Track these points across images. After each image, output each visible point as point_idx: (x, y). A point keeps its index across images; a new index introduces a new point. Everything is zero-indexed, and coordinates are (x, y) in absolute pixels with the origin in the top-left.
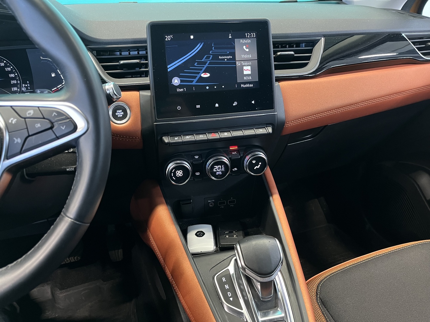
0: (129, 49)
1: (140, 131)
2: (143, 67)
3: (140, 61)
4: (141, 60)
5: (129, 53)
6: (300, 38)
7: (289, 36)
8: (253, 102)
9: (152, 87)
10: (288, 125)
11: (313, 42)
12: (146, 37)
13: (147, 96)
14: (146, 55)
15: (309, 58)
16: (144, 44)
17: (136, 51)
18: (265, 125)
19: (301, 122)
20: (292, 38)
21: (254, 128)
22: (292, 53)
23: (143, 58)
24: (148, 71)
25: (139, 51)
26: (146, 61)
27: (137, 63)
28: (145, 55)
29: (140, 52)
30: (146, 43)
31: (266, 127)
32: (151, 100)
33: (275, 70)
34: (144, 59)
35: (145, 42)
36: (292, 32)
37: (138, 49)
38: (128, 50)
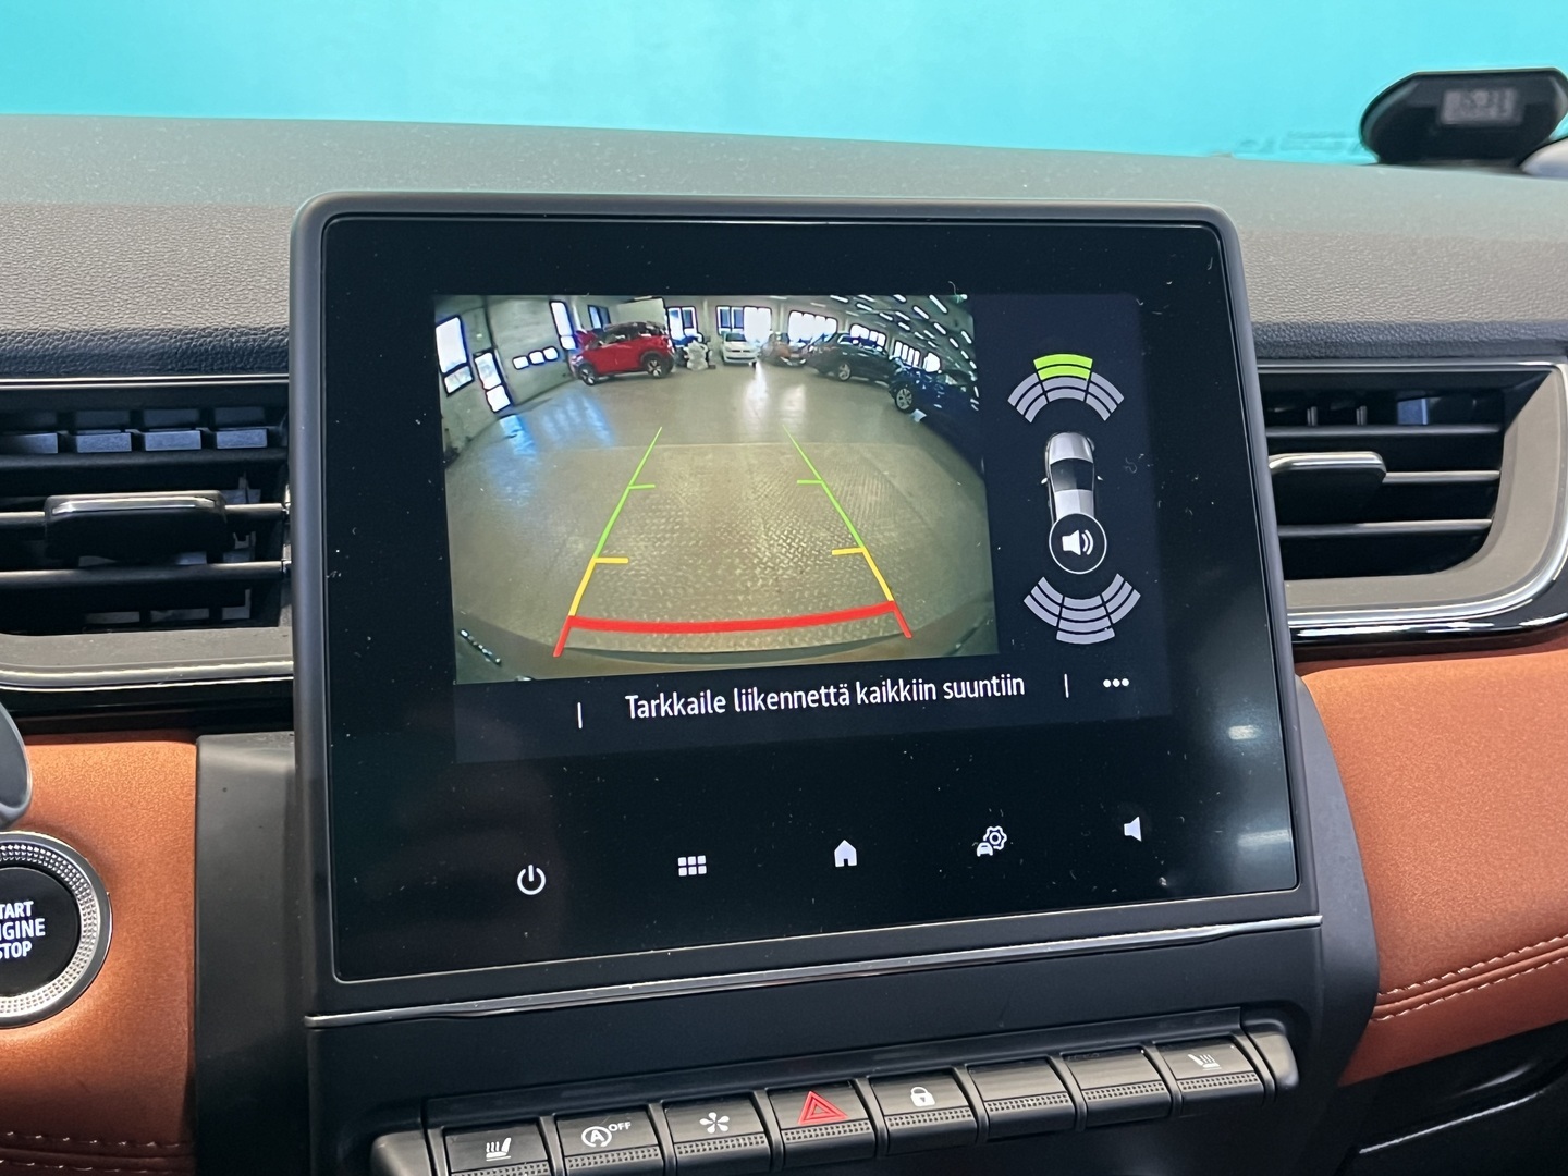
0: (135, 412)
1: (181, 1086)
2: (239, 545)
3: (222, 501)
4: (227, 495)
5: (138, 444)
6: (1411, 358)
7: (1335, 344)
8: (1133, 829)
9: (309, 702)
10: (1394, 1012)
11: (1496, 391)
12: (283, 320)
13: (260, 778)
14: (276, 455)
15: (1482, 499)
16: (260, 370)
17: (192, 427)
18: (1226, 1018)
19: (1491, 980)
20: (1351, 358)
21: (1148, 1043)
22: (1370, 459)
23: (243, 482)
24: (284, 578)
25: (216, 428)
26: (262, 501)
27: (196, 516)
28: (264, 456)
29: (225, 439)
30: (286, 369)
31: (1246, 1031)
32: (291, 815)
33: (1288, 584)
34: (252, 486)
35: (273, 354)
36: (1352, 317)
37: (206, 409)
38: (125, 417)
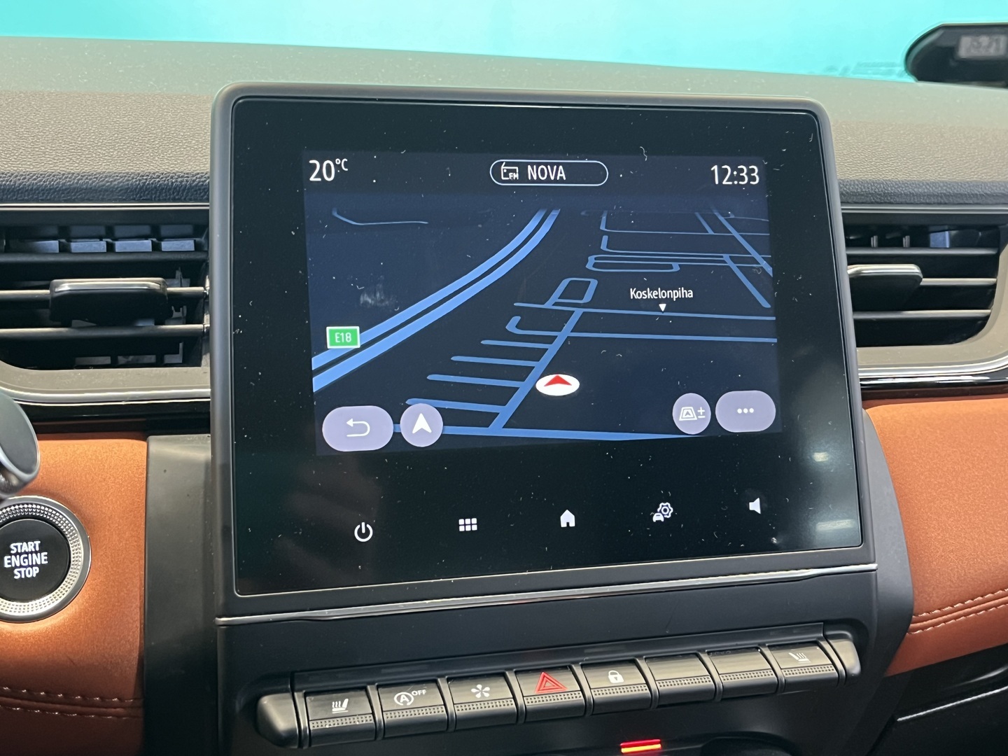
0: (109, 227)
1: (135, 663)
2: (176, 314)
3: (165, 285)
4: (169, 281)
5: (110, 248)
6: (940, 204)
7: (890, 194)
8: (755, 506)
9: (220, 415)
10: (923, 628)
11: (995, 227)
12: (206, 168)
13: (189, 464)
14: (200, 256)
15: (985, 297)
16: (190, 200)
17: (146, 237)
18: (813, 629)
19: (986, 609)
20: (901, 203)
21: (763, 645)
22: (912, 269)
23: (178, 274)
24: (205, 336)
25: (161, 239)
26: (191, 286)
27: (149, 295)
28: (192, 257)
29: (166, 245)
30: (207, 200)
31: (826, 638)
32: (208, 487)
33: (859, 350)
34: (185, 277)
35: (200, 191)
36: (901, 177)
37: (155, 226)
38: (102, 231)
